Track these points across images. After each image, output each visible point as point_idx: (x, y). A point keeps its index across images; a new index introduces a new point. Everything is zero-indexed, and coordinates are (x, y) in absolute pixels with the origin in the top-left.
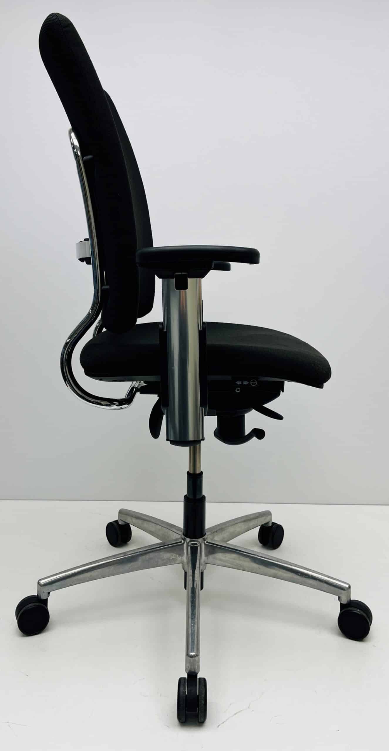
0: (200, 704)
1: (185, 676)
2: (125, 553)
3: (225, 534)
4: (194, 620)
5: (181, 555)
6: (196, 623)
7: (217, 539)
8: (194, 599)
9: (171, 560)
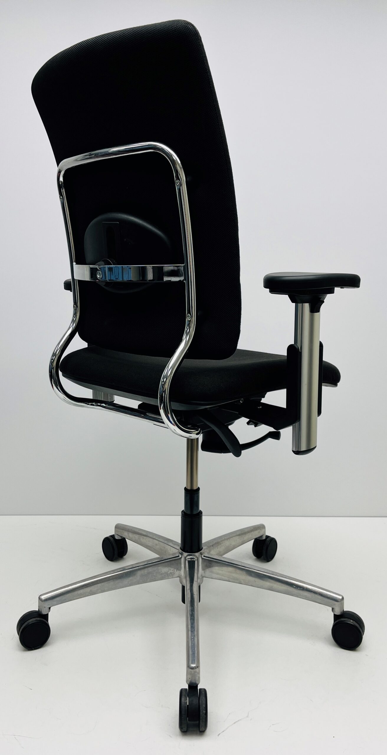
0: (201, 713)
1: (186, 687)
2: (123, 569)
3: (221, 548)
4: (194, 633)
5: (179, 569)
6: (196, 636)
7: (214, 554)
8: (194, 613)
9: (169, 574)
